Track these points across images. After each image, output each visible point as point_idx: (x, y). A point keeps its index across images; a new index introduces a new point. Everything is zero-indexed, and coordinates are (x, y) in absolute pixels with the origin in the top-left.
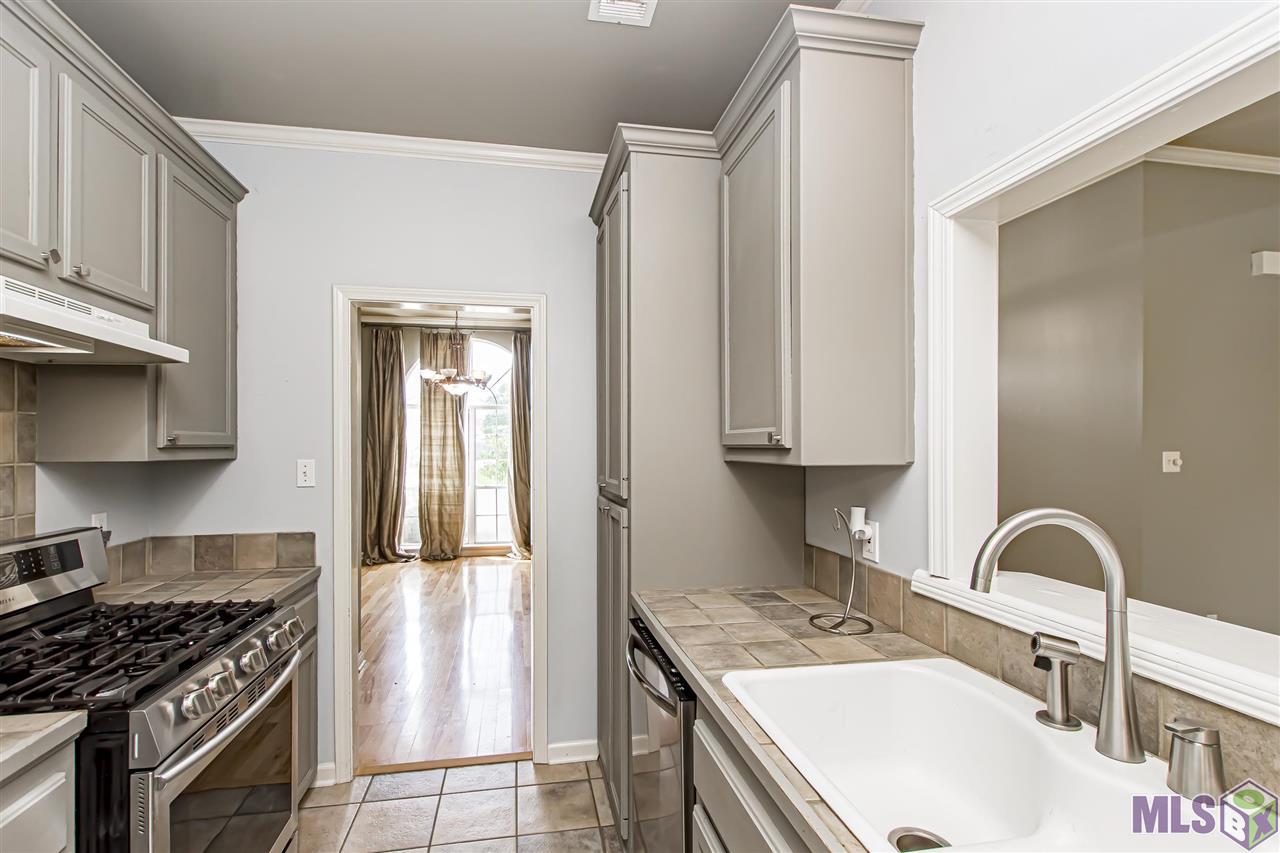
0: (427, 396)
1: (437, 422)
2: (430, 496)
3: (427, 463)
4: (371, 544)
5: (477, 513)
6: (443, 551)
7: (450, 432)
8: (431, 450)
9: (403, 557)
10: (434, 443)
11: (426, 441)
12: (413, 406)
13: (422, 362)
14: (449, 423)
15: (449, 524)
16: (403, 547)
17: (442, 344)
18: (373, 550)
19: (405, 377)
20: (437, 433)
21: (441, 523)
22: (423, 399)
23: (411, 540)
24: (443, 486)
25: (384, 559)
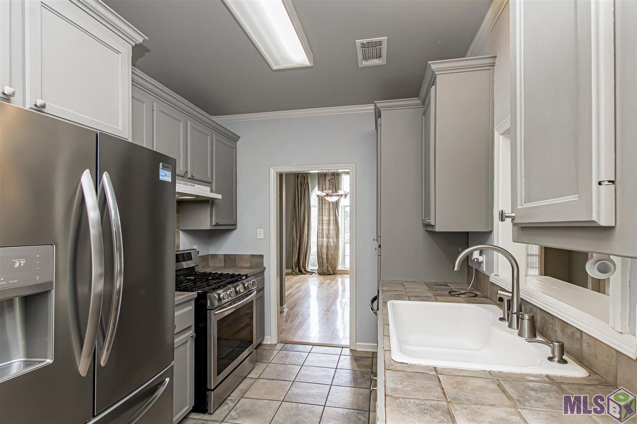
0: (321, 202)
1: (326, 213)
2: (322, 246)
3: (321, 231)
4: (295, 266)
5: (346, 255)
6: (328, 271)
7: (332, 218)
8: (323, 226)
9: (309, 272)
10: (324, 223)
11: (321, 222)
12: (314, 206)
13: (319, 187)
14: (332, 214)
15: (331, 259)
16: (310, 268)
17: (328, 178)
18: (296, 268)
19: (311, 194)
20: (325, 218)
21: (327, 258)
22: (319, 203)
23: (314, 265)
24: (328, 241)
25: (301, 272)
